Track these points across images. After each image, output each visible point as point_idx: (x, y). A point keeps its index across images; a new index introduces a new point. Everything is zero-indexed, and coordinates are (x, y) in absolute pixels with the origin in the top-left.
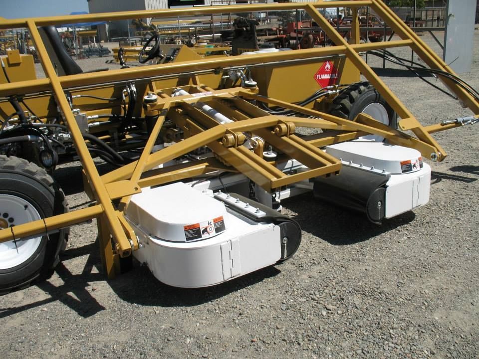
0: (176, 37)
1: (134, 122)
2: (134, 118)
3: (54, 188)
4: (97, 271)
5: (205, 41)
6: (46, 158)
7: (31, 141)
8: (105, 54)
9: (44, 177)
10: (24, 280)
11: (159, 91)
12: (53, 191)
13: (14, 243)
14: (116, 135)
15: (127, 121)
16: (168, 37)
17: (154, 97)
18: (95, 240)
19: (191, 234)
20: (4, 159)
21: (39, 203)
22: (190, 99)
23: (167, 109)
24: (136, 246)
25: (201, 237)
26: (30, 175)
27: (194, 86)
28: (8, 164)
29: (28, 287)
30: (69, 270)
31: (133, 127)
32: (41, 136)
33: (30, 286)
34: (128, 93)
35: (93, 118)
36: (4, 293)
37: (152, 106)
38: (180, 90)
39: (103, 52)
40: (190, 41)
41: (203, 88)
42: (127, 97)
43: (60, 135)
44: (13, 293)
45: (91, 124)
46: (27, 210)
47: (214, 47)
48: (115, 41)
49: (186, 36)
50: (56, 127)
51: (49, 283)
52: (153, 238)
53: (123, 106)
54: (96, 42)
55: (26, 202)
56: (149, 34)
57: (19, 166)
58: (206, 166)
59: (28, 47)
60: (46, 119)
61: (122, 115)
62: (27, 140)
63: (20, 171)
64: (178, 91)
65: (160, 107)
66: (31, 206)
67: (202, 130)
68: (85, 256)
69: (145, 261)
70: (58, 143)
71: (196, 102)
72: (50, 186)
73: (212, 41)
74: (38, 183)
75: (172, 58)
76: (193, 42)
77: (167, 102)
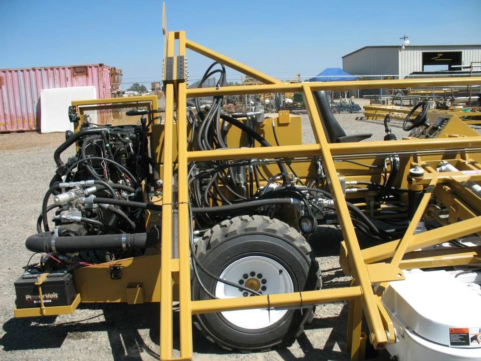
0: (430, 98)
1: (393, 192)
2: (394, 188)
3: (310, 257)
4: (339, 350)
5: (461, 104)
6: (306, 224)
7: (293, 205)
8: (355, 110)
9: (303, 245)
10: (266, 344)
11: (424, 163)
12: (310, 260)
13: (268, 311)
14: (372, 203)
15: (386, 190)
16: (421, 98)
17: (420, 171)
18: (339, 314)
19: (457, 338)
20: (268, 221)
21: (294, 270)
22: (459, 176)
23: (433, 186)
24: (393, 340)
25: (469, 344)
26: (289, 240)
27: (463, 161)
28: (271, 227)
29: (268, 351)
30: (311, 342)
31: (390, 196)
32: (303, 201)
33: (271, 350)
34: (391, 162)
35: (352, 184)
36: (245, 352)
37: (418, 180)
38: (447, 164)
39: (354, 109)
40: (445, 104)
41: (473, 163)
42: (390, 166)
43: (320, 199)
44: (254, 354)
45: (348, 190)
46: (281, 276)
47: (471, 111)
48: (367, 98)
49: (440, 97)
50: (318, 192)
51: (289, 351)
52: (410, 332)
53: (384, 174)
54: (347, 98)
55: (282, 267)
56: (400, 92)
57: (281, 231)
58: (474, 256)
59: (284, 99)
60: (305, 180)
61: (382, 183)
62: (289, 203)
63: (281, 236)
64: (445, 165)
65: (427, 183)
66: (285, 272)
67: (474, 215)
68: (328, 329)
69: (396, 355)
70: (318, 209)
71: (466, 180)
72: (307, 255)
73: (468, 104)
74: (297, 251)
75: (439, 127)
76: (449, 104)
77: (434, 177)
